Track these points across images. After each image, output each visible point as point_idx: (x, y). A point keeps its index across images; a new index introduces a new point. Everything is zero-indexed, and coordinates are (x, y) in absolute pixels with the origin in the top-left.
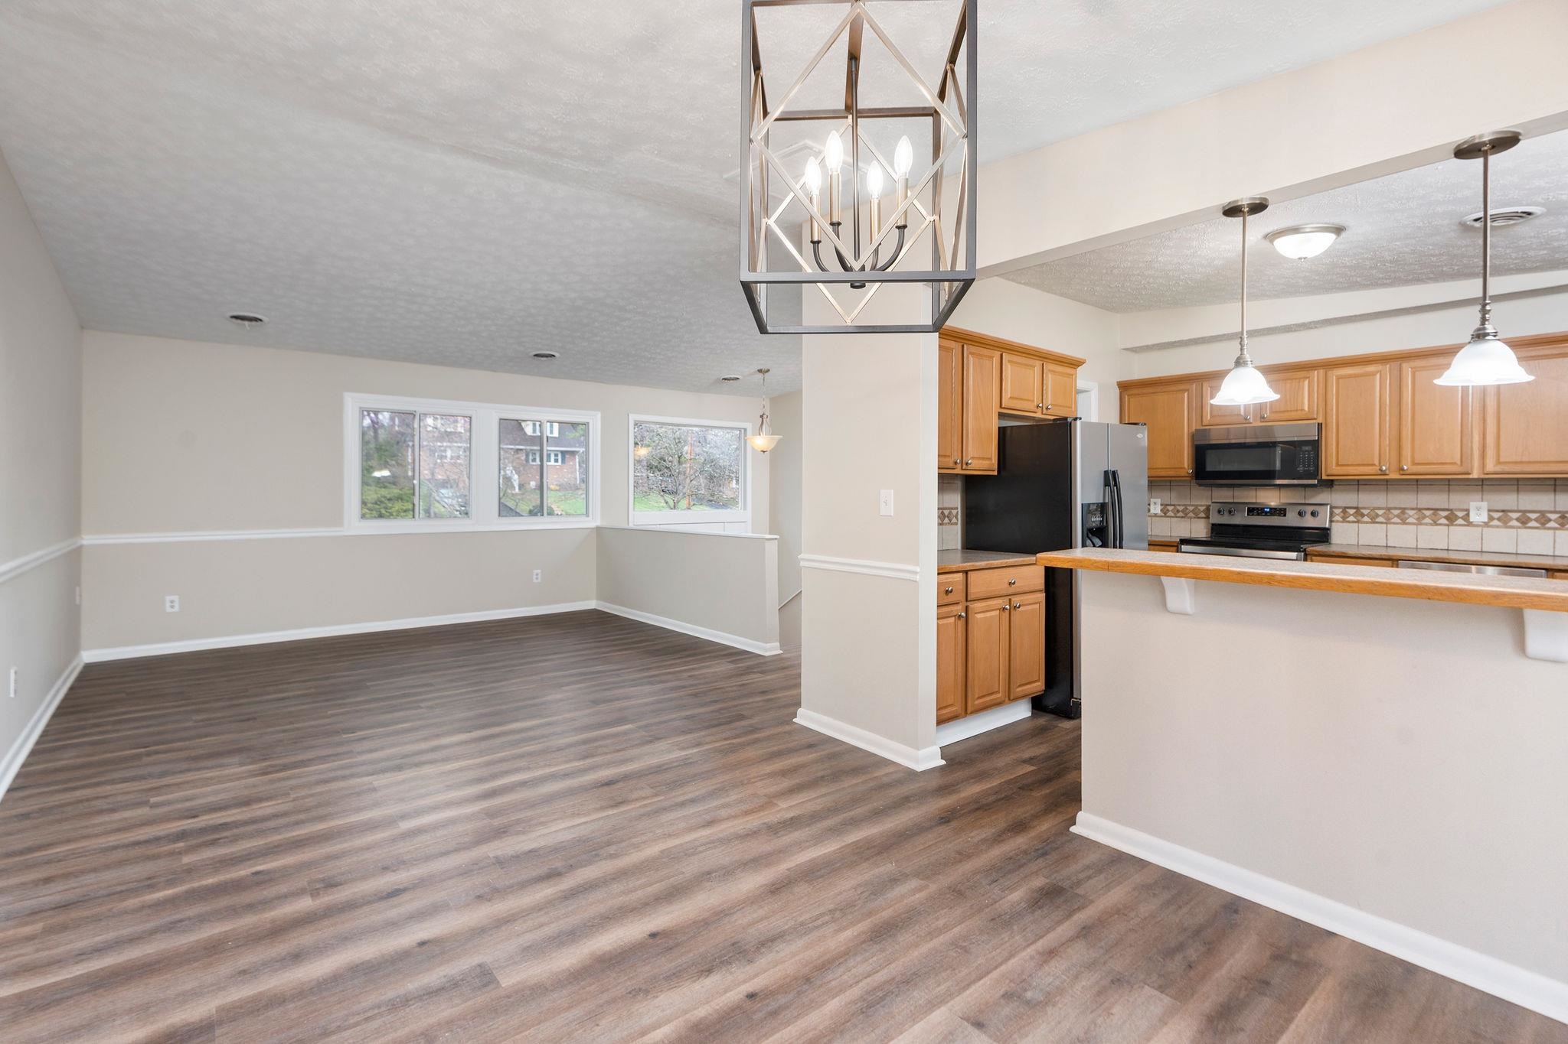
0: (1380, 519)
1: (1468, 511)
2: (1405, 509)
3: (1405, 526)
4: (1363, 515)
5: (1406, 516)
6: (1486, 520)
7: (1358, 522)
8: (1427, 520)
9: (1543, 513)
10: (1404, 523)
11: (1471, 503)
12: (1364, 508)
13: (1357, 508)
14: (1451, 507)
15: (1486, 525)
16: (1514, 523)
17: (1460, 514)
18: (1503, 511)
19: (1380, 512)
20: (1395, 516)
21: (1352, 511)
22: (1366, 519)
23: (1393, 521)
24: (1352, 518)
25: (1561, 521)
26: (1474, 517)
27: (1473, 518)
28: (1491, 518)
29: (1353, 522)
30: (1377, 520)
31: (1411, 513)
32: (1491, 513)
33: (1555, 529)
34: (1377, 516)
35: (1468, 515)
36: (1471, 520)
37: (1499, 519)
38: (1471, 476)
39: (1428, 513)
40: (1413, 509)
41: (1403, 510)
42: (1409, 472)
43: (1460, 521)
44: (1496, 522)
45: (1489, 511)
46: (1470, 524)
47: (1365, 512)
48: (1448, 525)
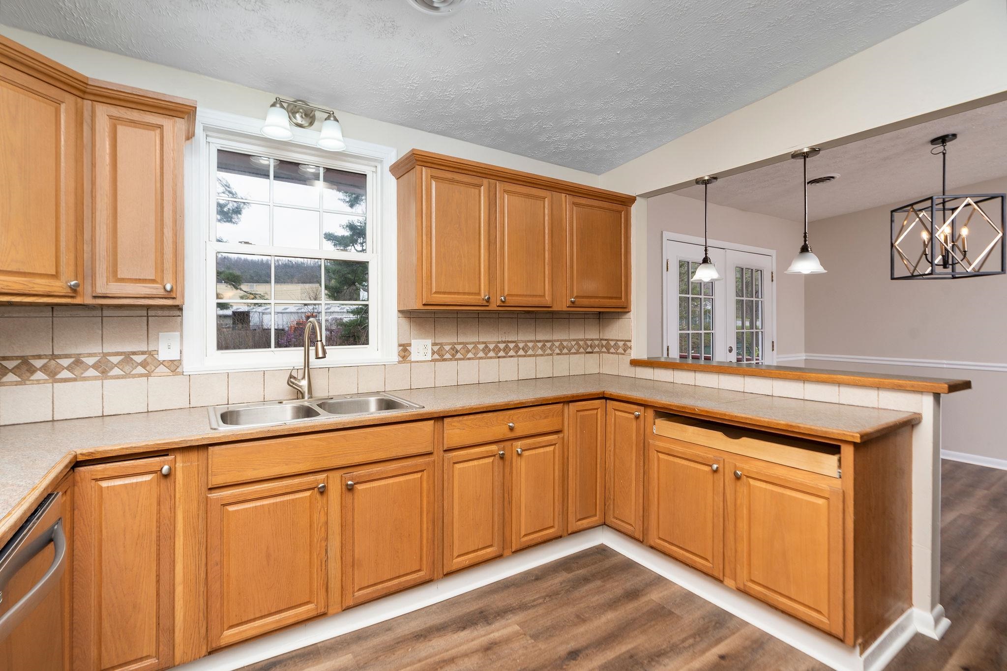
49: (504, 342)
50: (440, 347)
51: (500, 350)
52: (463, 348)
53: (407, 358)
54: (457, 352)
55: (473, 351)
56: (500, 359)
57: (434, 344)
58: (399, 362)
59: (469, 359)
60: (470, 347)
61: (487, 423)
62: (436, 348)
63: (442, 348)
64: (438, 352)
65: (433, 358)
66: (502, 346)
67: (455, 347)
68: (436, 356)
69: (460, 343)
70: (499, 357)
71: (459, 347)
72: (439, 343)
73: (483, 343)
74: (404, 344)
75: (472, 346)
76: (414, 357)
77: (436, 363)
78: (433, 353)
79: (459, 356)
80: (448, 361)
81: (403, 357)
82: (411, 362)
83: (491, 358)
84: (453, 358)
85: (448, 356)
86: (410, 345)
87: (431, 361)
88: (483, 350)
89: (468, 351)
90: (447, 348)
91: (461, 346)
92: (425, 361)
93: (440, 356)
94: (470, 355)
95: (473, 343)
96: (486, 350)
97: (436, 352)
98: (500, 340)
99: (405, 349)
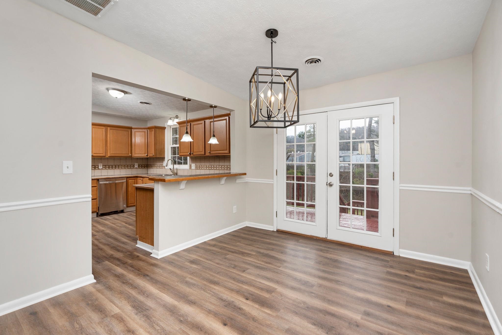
1: (98, 166)
6: (102, 168)
9: (112, 166)
11: (99, 164)
14: (95, 165)
15: (102, 169)
16: (107, 168)
17: (97, 167)
18: (105, 165)
26: (100, 168)
28: (103, 167)
35: (98, 167)
36: (99, 168)
37: (104, 167)
38: (105, 157)
43: (97, 168)
44: (104, 168)
45: (103, 165)
46: (99, 169)
48: (94, 170)
57: (195, 165)
67: (200, 166)
78: (195, 167)
82: (192, 169)
84: (199, 168)
86: (191, 165)
90: (198, 166)
99: (191, 166)
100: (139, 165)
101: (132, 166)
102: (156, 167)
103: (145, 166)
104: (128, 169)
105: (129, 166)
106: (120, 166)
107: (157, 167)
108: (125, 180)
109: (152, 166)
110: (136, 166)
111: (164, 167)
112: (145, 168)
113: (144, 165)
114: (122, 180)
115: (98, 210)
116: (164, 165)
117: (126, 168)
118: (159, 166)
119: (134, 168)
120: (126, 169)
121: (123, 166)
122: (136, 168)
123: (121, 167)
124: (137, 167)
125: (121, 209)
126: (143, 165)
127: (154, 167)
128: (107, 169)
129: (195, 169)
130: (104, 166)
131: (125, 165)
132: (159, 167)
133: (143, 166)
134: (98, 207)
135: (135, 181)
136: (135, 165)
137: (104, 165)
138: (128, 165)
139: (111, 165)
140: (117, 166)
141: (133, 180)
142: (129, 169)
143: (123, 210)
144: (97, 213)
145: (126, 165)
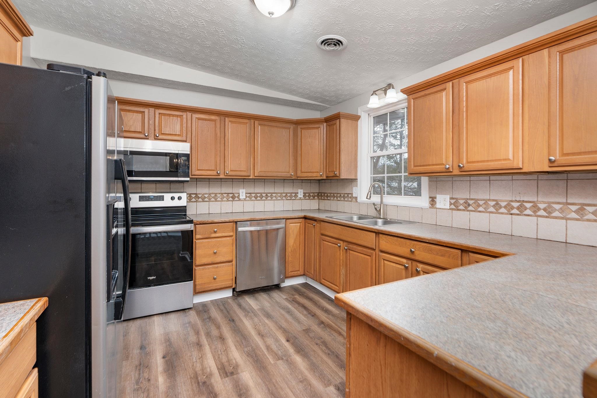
0: (206, 199)
1: (239, 193)
2: (216, 193)
3: (216, 202)
4: (199, 198)
5: (217, 197)
7: (196, 201)
8: (225, 199)
9: (261, 193)
10: (216, 201)
11: (240, 190)
12: (199, 194)
13: (196, 194)
14: (233, 192)
15: (245, 200)
16: (253, 198)
17: (236, 195)
18: (250, 193)
19: (206, 196)
20: (213, 197)
21: (193, 196)
22: (200, 200)
23: (212, 200)
24: (194, 200)
25: (266, 197)
27: (241, 197)
28: (246, 197)
29: (194, 202)
30: (205, 200)
31: (219, 195)
32: (246, 194)
33: (264, 200)
34: (205, 197)
35: (239, 196)
37: (249, 197)
38: (250, 178)
39: (225, 195)
40: (219, 194)
41: (216, 194)
42: (229, 174)
43: (236, 199)
44: (248, 199)
46: (240, 200)
47: (200, 196)
48: (232, 201)
49: (518, 202)
50: (456, 201)
51: (513, 208)
52: (474, 203)
53: (434, 206)
54: (469, 205)
55: (484, 206)
56: (513, 216)
57: (451, 198)
58: (430, 208)
59: (480, 212)
60: (481, 203)
61: (400, 244)
62: (453, 201)
63: (457, 202)
64: (454, 204)
65: (450, 207)
66: (516, 205)
67: (467, 202)
68: (453, 207)
69: (472, 199)
70: (511, 214)
71: (471, 202)
72: (455, 198)
73: (493, 200)
74: (433, 197)
75: (483, 202)
76: (438, 205)
77: (453, 211)
78: (451, 204)
79: (470, 208)
80: (462, 211)
81: (432, 205)
82: (437, 208)
83: (502, 213)
84: (466, 209)
85: (461, 207)
86: (436, 198)
87: (449, 209)
88: (494, 206)
89: (479, 206)
90: (461, 202)
91: (473, 201)
92: (445, 209)
93: (455, 206)
94: (481, 209)
95: (484, 200)
96: (497, 206)
97: (453, 204)
98: (514, 199)
99: (433, 200)
100: (304, 193)
101: (293, 195)
102: (335, 198)
103: (315, 196)
104: (287, 200)
105: (289, 195)
106: (274, 195)
107: (339, 199)
108: (283, 225)
109: (327, 196)
110: (300, 195)
111: (354, 200)
112: (315, 199)
113: (314, 193)
114: (278, 224)
115: (236, 283)
116: (354, 196)
117: (284, 198)
118: (344, 197)
119: (297, 200)
120: (283, 200)
121: (279, 195)
122: (300, 199)
123: (275, 197)
124: (302, 196)
125: (276, 282)
126: (312, 193)
127: (332, 198)
128: (253, 200)
129: (450, 209)
130: (248, 195)
131: (281, 193)
132: (342, 199)
133: (312, 195)
134: (235, 277)
135: (300, 225)
136: (298, 193)
137: (248, 193)
138: (287, 193)
139: (259, 193)
140: (269, 195)
141: (297, 224)
142: (289, 200)
143: (279, 284)
144: (234, 290)
145: (284, 193)
